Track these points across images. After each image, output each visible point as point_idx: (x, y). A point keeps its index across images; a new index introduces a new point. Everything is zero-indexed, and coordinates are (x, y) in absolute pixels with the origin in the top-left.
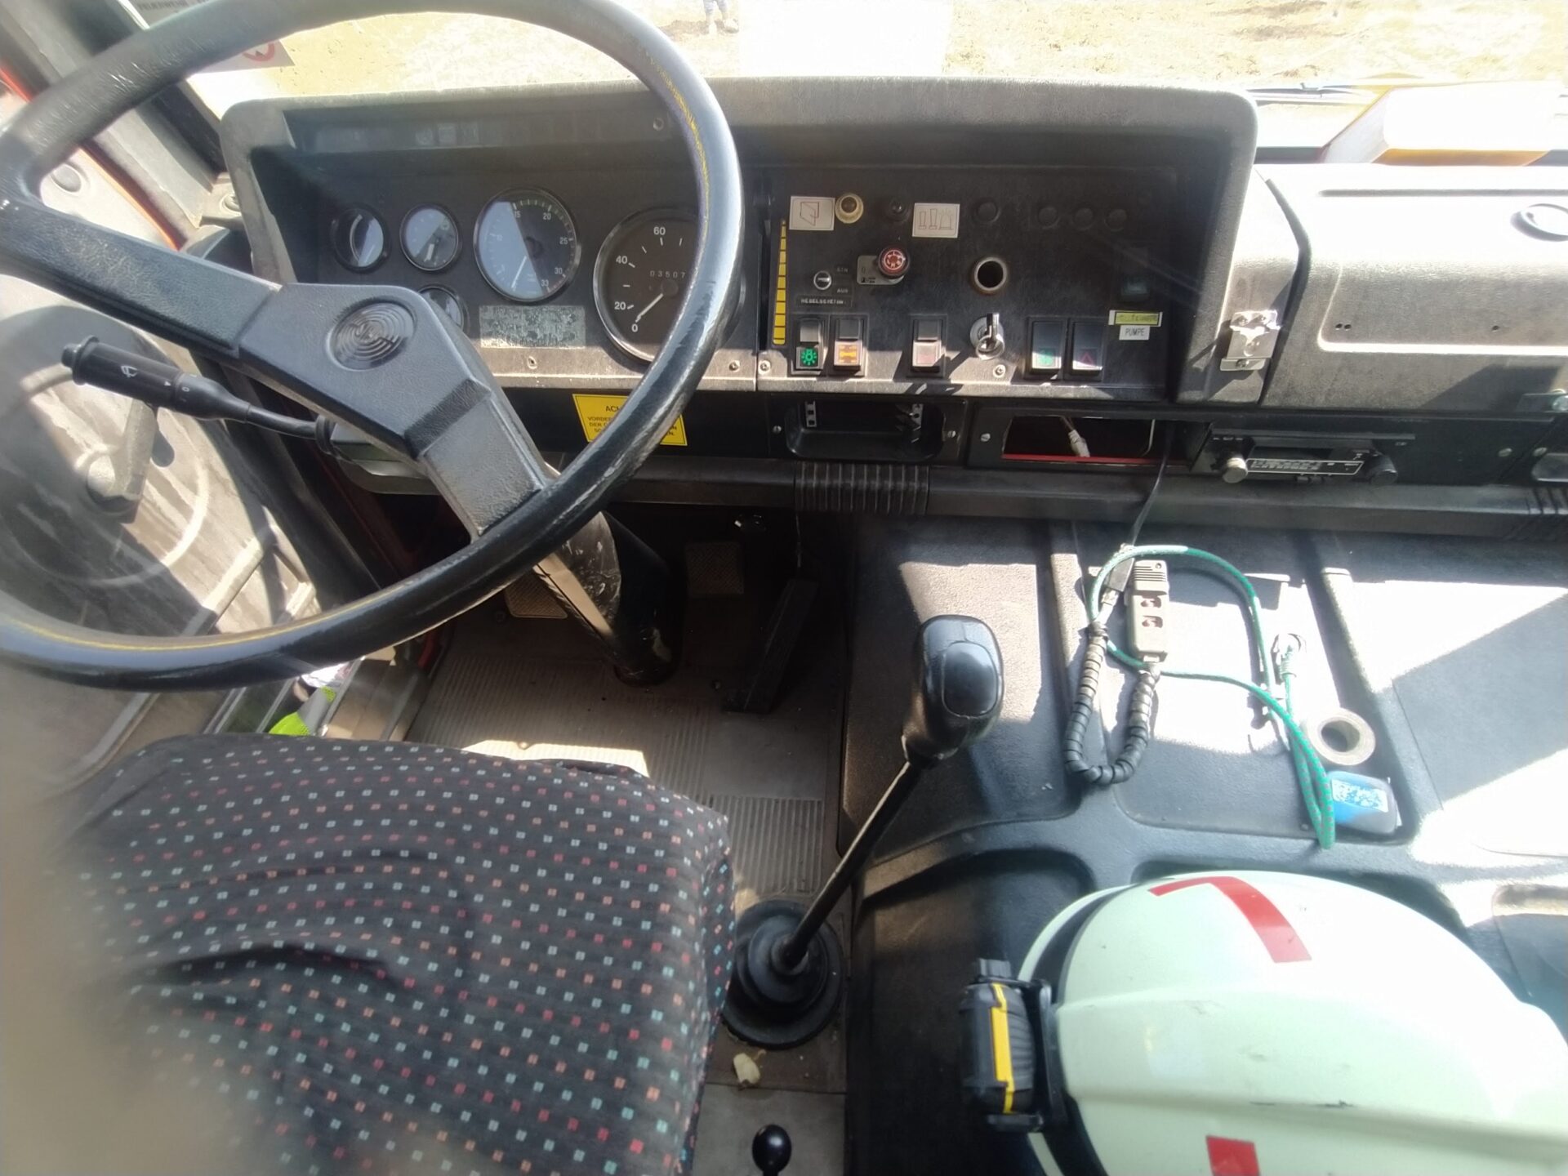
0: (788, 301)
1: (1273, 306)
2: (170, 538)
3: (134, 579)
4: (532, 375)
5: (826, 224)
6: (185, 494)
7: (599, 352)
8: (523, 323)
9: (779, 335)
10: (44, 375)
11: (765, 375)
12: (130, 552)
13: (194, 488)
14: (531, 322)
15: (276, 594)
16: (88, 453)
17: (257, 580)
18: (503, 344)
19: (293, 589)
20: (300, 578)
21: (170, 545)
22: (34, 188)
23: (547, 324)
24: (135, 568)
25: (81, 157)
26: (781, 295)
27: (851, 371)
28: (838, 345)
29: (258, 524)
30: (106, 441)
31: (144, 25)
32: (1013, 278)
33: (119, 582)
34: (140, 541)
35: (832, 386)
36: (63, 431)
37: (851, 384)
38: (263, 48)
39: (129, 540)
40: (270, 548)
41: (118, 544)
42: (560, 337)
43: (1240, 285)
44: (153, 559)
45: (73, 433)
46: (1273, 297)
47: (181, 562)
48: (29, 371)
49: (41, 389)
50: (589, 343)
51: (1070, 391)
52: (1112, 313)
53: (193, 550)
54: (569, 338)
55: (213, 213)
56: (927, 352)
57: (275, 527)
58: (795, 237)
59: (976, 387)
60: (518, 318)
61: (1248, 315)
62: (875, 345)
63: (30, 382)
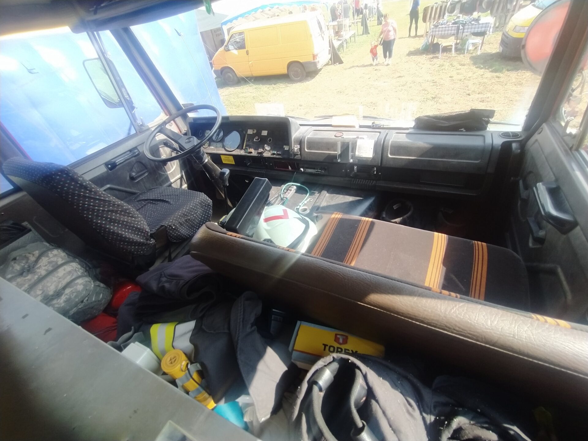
0: (246, 143)
1: (299, 145)
2: (170, 170)
3: (164, 173)
4: (215, 152)
5: (252, 133)
6: (173, 165)
7: (223, 149)
8: (215, 145)
9: (244, 147)
10: (162, 146)
11: (242, 153)
12: (164, 170)
13: (174, 165)
14: (216, 145)
15: (181, 185)
16: (163, 156)
17: (179, 180)
18: (213, 147)
19: (184, 185)
20: (186, 183)
21: (169, 171)
22: (165, 125)
23: (218, 145)
24: (164, 172)
25: (172, 122)
26: (245, 142)
27: (251, 153)
28: (250, 149)
29: (181, 172)
30: (166, 155)
31: (184, 108)
32: (273, 140)
33: (162, 173)
34: (166, 169)
35: (249, 155)
36: (162, 153)
37: (251, 154)
38: (196, 111)
39: (165, 168)
40: (182, 177)
41: (163, 168)
42: (219, 147)
43: (294, 142)
44: (166, 172)
45: (163, 153)
46: (298, 143)
47: (170, 173)
48: (160, 145)
49: (161, 147)
50: (222, 148)
51: (278, 157)
52: (284, 146)
53: (171, 172)
54: (220, 147)
55: (185, 130)
56: (261, 150)
57: (184, 174)
58: (248, 134)
59: (266, 156)
60: (215, 144)
61: (296, 146)
62: (255, 149)
63: (160, 146)
